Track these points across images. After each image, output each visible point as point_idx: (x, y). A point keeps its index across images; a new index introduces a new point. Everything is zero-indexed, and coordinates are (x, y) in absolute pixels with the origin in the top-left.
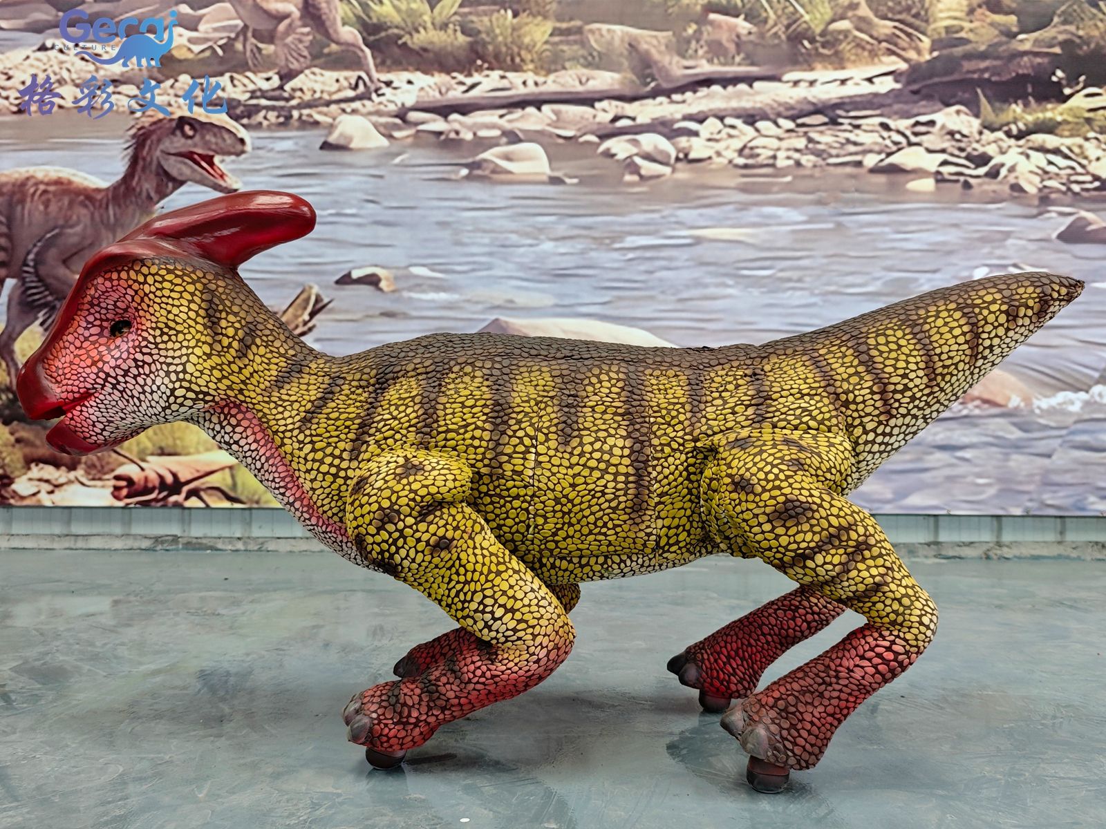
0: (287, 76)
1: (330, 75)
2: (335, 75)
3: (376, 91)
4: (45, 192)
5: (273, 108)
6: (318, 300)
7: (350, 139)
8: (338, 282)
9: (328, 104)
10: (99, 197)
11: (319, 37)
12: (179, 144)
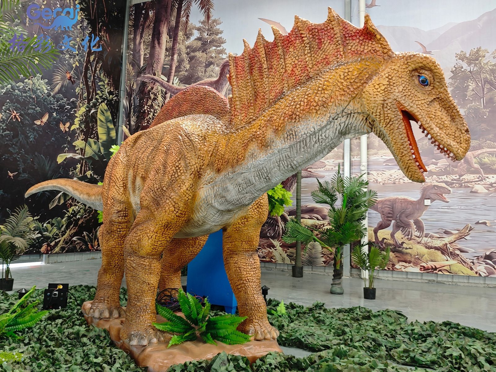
0: (461, 176)
1: (472, 176)
2: (473, 175)
3: (484, 179)
4: (401, 201)
5: (457, 183)
6: (471, 227)
7: (478, 190)
8: (476, 223)
9: (472, 182)
10: (414, 203)
11: (469, 167)
12: (434, 191)
